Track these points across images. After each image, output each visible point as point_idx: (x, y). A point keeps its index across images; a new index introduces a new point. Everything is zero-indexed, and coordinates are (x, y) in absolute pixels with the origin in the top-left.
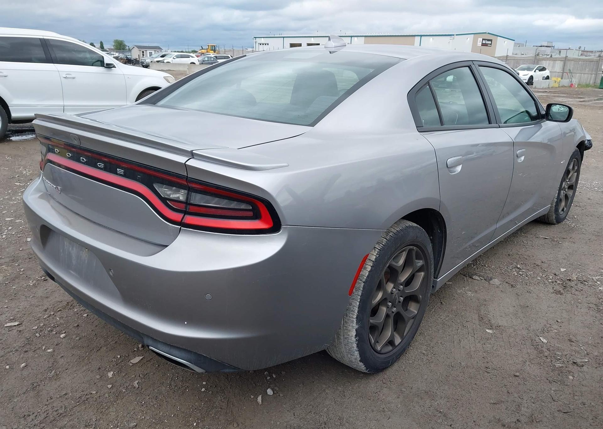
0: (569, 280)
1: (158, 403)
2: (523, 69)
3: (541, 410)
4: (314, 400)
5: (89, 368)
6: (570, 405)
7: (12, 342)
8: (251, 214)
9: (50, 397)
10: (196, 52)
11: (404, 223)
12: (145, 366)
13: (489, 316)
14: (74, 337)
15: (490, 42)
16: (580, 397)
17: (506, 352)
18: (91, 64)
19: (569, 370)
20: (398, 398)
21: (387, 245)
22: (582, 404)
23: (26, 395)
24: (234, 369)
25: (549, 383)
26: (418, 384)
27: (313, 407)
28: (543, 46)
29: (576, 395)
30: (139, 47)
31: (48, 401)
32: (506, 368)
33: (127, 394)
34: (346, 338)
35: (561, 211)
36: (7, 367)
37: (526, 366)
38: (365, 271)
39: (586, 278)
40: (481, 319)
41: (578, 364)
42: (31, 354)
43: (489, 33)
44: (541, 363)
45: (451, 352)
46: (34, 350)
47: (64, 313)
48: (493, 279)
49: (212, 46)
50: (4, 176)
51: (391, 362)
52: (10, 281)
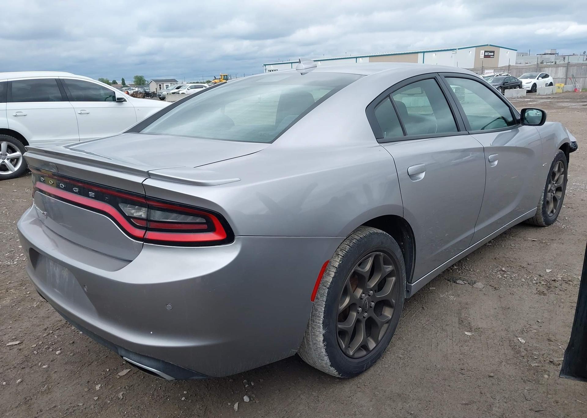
0: (554, 280)
1: (139, 412)
2: (526, 78)
3: (513, 409)
4: (288, 405)
5: (79, 382)
6: (543, 404)
7: (12, 360)
8: (205, 227)
9: (40, 410)
10: (210, 82)
11: (368, 230)
12: (132, 378)
13: (469, 319)
14: (69, 353)
15: (492, 54)
16: (554, 395)
17: (483, 354)
18: (104, 100)
19: (546, 369)
20: (371, 401)
21: (350, 251)
22: (555, 403)
23: (18, 409)
24: (203, 376)
25: (523, 383)
26: (391, 387)
27: (287, 412)
28: (547, 54)
29: (549, 393)
30: (156, 81)
31: (37, 413)
32: (482, 369)
33: (111, 405)
34: (314, 344)
35: (550, 213)
36: (4, 383)
37: (501, 366)
38: (329, 278)
39: (572, 277)
40: (461, 322)
41: (555, 363)
42: (27, 370)
43: (490, 45)
44: (517, 363)
45: (428, 356)
46: (31, 366)
47: (62, 331)
48: (477, 283)
49: (225, 75)
50: (22, 207)
51: (365, 367)
52: (16, 303)
